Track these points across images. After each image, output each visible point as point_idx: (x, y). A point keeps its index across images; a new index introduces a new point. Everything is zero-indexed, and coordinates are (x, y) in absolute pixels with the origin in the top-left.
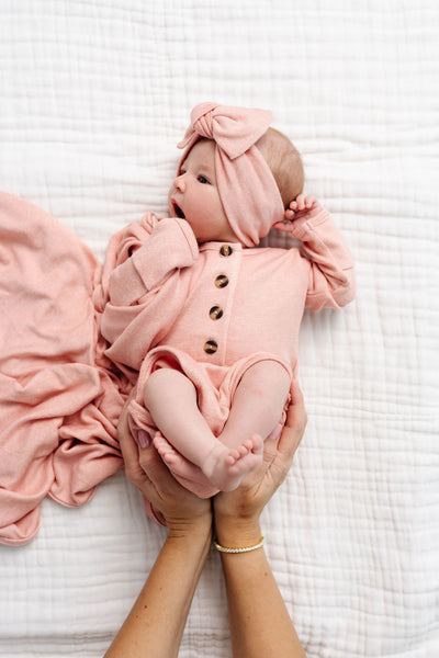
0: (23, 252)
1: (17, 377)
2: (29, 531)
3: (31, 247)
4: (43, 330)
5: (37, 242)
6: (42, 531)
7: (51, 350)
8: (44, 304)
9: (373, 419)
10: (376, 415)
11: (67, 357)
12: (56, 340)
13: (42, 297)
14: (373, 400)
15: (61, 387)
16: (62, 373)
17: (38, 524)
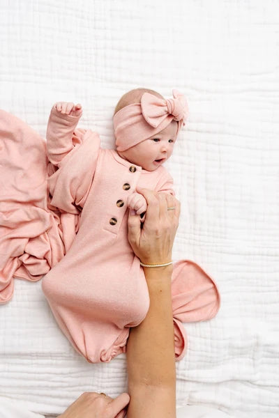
0: (10, 143)
1: (3, 212)
2: (8, 297)
3: (14, 140)
4: (19, 187)
5: (18, 138)
6: (15, 297)
7: (23, 198)
8: (20, 173)
9: (200, 245)
10: (202, 243)
11: (32, 203)
12: (27, 193)
13: (20, 168)
14: (200, 235)
15: (28, 220)
16: (29, 212)
17: (13, 292)
